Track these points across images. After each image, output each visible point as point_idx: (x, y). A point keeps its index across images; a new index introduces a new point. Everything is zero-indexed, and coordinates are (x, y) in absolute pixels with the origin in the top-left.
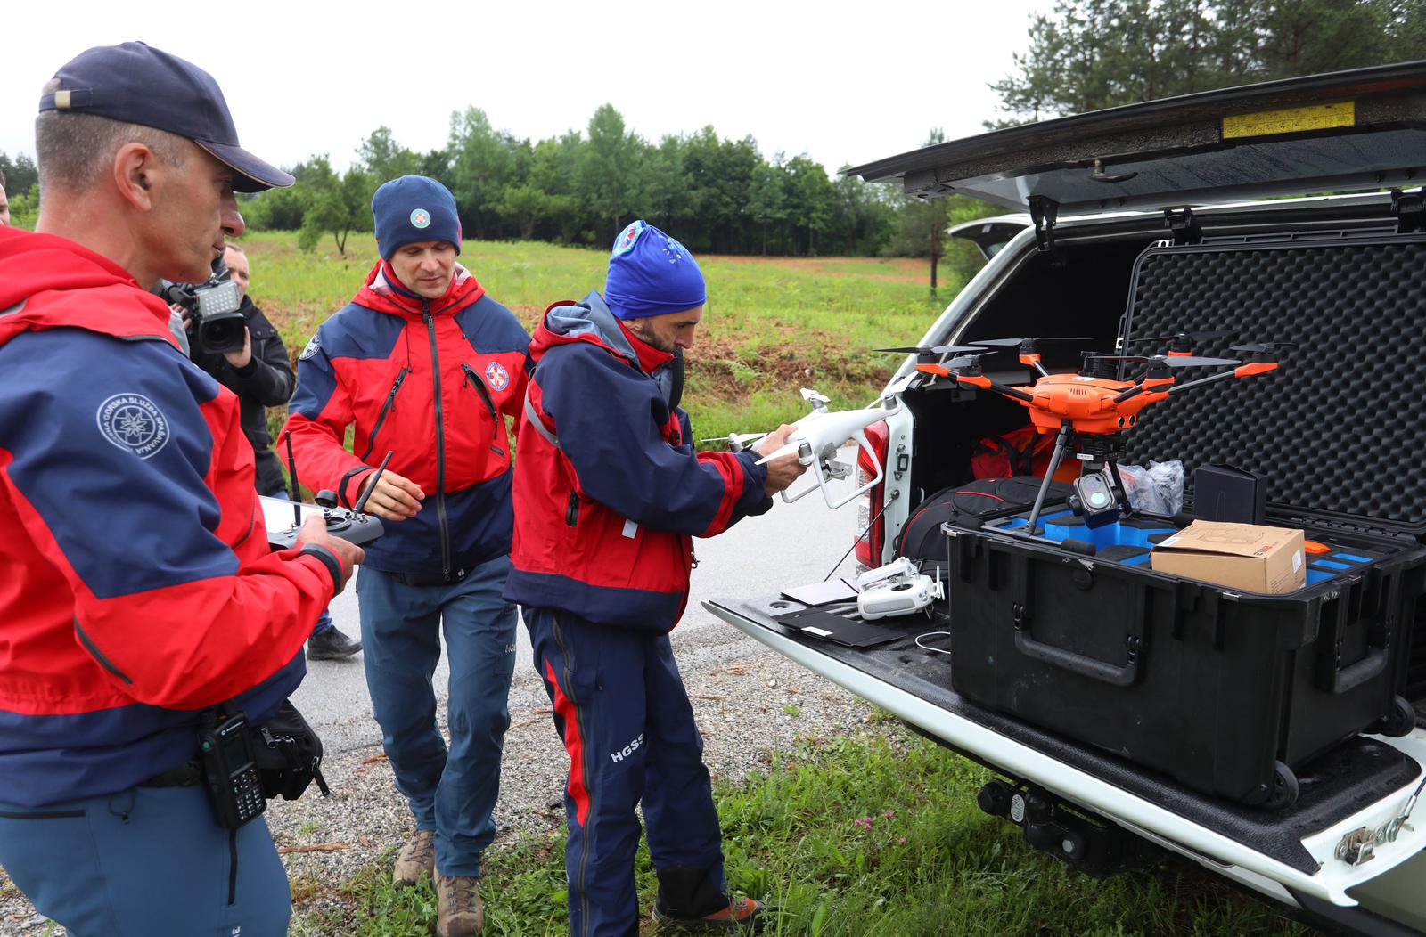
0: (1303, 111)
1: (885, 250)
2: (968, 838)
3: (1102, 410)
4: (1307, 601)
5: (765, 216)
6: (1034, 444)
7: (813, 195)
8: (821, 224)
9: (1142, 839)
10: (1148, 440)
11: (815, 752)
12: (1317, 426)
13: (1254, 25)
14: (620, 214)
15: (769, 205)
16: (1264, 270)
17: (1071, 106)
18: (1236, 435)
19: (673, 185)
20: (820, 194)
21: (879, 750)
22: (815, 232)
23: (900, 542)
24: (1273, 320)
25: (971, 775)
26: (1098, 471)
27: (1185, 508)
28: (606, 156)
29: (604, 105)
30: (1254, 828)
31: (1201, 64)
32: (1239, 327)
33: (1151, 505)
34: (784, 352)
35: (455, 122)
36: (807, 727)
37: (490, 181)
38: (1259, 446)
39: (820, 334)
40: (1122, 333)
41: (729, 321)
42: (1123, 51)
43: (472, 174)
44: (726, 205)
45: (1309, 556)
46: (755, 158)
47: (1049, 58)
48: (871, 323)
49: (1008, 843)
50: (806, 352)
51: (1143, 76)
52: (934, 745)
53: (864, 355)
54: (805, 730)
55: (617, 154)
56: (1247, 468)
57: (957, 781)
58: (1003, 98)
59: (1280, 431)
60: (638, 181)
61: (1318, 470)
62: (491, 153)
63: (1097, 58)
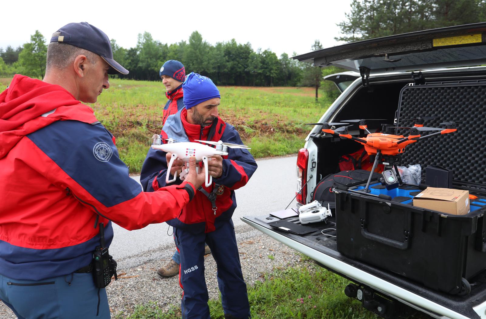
0: (463, 37)
1: (299, 84)
2: (339, 306)
3: (392, 146)
4: (473, 218)
5: (254, 72)
6: (362, 158)
7: (272, 64)
8: (275, 75)
9: (407, 306)
10: (407, 157)
11: (281, 273)
12: (470, 151)
13: (431, 3)
14: (201, 71)
15: (256, 68)
16: (449, 94)
17: (366, 32)
18: (440, 155)
19: (220, 61)
20: (274, 64)
21: (304, 272)
22: (273, 77)
23: (313, 195)
24: (453, 112)
25: (339, 281)
26: (391, 169)
27: (422, 182)
28: (196, 50)
29: (195, 31)
30: (454, 303)
31: (413, 17)
32: (440, 115)
33: (409, 181)
34: (263, 122)
35: (139, 37)
36: (277, 264)
37: (152, 59)
38: (449, 159)
39: (276, 115)
40: (396, 117)
41: (243, 111)
42: (385, 12)
43: (146, 57)
44: (240, 68)
45: (471, 200)
46: (251, 50)
47: (358, 15)
48: (295, 111)
49: (355, 307)
50: (271, 122)
51: (392, 21)
52: (325, 270)
53: (293, 123)
54: (277, 265)
55: (199, 49)
56: (445, 167)
57: (334, 284)
58: (341, 29)
59: (456, 153)
60: (207, 59)
61: (471, 168)
62: (153, 49)
63: (375, 15)
